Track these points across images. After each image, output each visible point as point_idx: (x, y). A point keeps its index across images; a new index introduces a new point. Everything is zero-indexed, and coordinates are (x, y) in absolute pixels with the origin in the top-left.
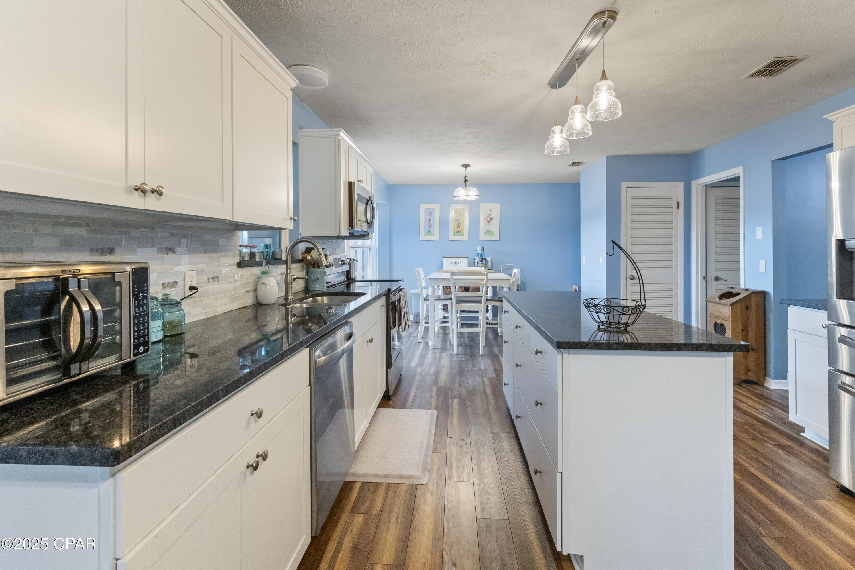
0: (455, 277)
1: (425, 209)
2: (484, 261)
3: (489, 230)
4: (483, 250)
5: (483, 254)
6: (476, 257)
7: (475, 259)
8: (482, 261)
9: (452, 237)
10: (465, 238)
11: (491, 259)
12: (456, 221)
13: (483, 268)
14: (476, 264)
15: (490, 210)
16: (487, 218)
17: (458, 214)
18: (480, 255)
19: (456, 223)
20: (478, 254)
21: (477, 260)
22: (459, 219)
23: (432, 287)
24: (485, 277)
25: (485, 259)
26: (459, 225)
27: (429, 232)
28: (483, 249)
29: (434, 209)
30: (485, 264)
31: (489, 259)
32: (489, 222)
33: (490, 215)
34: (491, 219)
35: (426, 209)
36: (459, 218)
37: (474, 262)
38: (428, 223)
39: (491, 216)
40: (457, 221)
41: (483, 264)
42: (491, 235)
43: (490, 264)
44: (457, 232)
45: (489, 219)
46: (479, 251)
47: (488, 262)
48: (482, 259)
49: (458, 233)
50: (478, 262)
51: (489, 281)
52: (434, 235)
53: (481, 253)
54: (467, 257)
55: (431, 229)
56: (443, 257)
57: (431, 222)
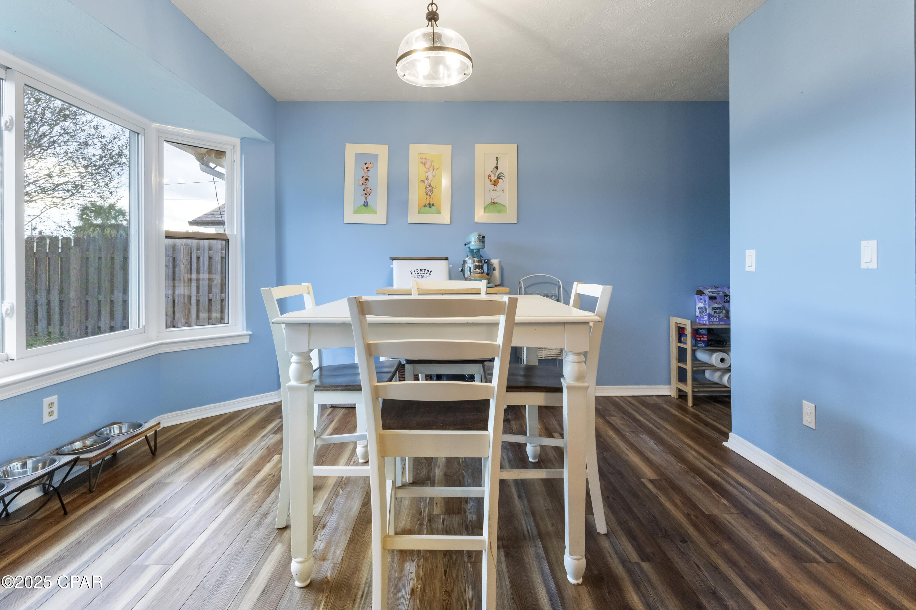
0: (370, 318)
1: (356, 155)
2: (485, 267)
3: (496, 201)
4: (483, 242)
5: (482, 252)
6: (467, 259)
7: (465, 261)
8: (481, 267)
9: (414, 217)
10: (445, 217)
11: (500, 262)
12: (423, 181)
13: (485, 282)
14: (467, 274)
15: (497, 159)
16: (490, 176)
17: (428, 165)
18: (476, 254)
19: (423, 186)
20: (471, 251)
21: (470, 263)
22: (431, 177)
23: (299, 354)
24: (502, 319)
25: (487, 262)
26: (430, 190)
27: (366, 204)
28: (482, 239)
29: (377, 155)
30: (488, 274)
31: (495, 262)
32: (495, 184)
33: (497, 168)
34: (499, 178)
35: (358, 156)
36: (430, 174)
37: (463, 271)
38: (363, 186)
39: (499, 171)
40: (426, 182)
41: (483, 273)
42: (499, 212)
43: (497, 273)
44: (425, 206)
45: (493, 178)
46: (474, 243)
47: (494, 269)
48: (480, 261)
49: (428, 208)
50: (472, 270)
51: (516, 330)
52: (375, 213)
53: (479, 250)
54: (447, 259)
55: (369, 199)
56: (393, 259)
57: (369, 183)
